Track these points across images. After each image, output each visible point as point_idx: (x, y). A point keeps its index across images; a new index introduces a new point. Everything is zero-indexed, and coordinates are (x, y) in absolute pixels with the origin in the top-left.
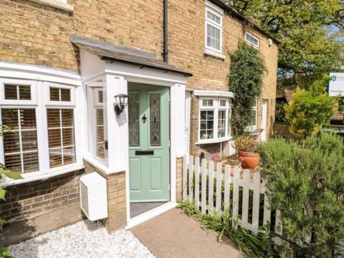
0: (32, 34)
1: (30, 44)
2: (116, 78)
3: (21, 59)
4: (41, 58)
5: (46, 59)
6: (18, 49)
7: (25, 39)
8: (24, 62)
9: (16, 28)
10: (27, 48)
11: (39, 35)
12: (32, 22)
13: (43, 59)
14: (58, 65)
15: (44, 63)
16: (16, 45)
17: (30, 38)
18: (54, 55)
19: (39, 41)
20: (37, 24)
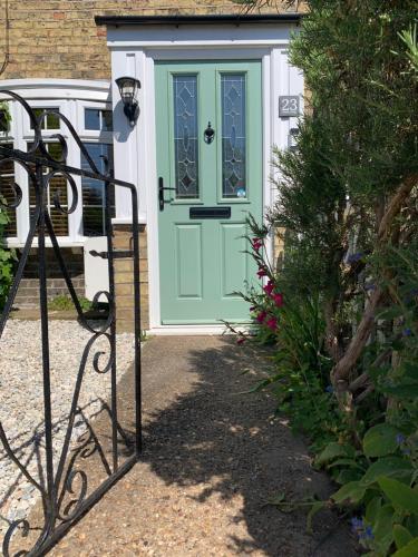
0: (69, 33)
1: (66, 50)
2: (128, 55)
3: (56, 73)
4: (81, 67)
5: (86, 68)
6: (52, 60)
7: (59, 43)
8: (59, 76)
9: (49, 30)
10: (62, 55)
11: (78, 33)
12: (69, 16)
13: (83, 68)
14: (103, 74)
15: (84, 75)
16: (50, 55)
17: (67, 41)
18: (97, 59)
19: (79, 42)
20: (75, 15)
